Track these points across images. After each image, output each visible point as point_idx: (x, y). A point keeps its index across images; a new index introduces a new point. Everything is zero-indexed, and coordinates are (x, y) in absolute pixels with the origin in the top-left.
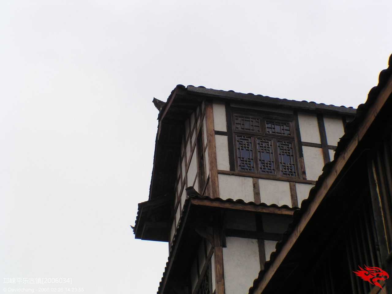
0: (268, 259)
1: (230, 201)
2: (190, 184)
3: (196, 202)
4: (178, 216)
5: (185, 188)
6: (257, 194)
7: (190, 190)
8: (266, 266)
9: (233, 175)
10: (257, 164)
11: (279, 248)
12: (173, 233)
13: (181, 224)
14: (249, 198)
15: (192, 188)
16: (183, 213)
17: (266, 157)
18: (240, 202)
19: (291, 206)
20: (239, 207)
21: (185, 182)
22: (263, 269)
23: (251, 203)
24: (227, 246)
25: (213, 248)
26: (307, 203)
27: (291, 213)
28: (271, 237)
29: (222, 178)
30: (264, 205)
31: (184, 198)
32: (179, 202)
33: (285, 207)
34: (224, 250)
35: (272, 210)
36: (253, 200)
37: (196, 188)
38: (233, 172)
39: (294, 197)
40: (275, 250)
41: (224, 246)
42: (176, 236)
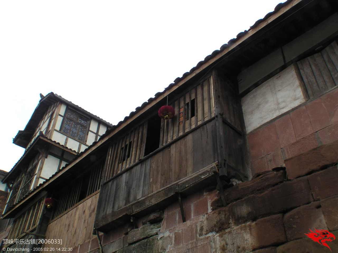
0: (61, 169)
1: (55, 142)
2: (42, 130)
3: (41, 138)
4: (33, 140)
5: (40, 131)
6: (66, 143)
7: (41, 133)
9: (60, 133)
10: (70, 132)
11: (67, 166)
12: (29, 146)
13: (32, 144)
14: (62, 143)
15: (42, 132)
16: (35, 140)
17: (74, 130)
18: (59, 143)
19: (77, 152)
20: (58, 145)
21: (40, 129)
22: (58, 171)
23: (62, 145)
24: (48, 158)
25: (42, 157)
26: (82, 153)
27: (76, 154)
28: (65, 160)
29: (55, 132)
30: (67, 148)
31: (38, 134)
32: (35, 135)
33: (75, 151)
34: (46, 159)
35: (69, 151)
36: (63, 145)
37: (44, 133)
38: (60, 132)
39: (79, 148)
40: (64, 166)
41: (46, 157)
42: (29, 148)
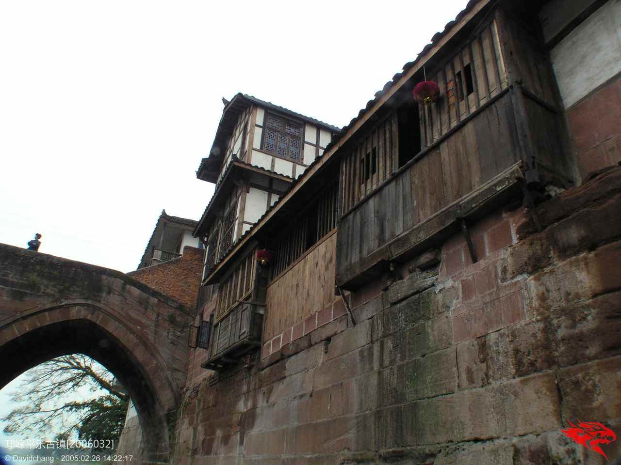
0: (272, 204)
1: (256, 167)
2: (234, 153)
3: (236, 164)
4: (224, 170)
5: (231, 154)
6: (273, 166)
7: (234, 156)
8: (270, 209)
9: (261, 152)
10: (276, 149)
11: (280, 199)
12: (220, 179)
13: (225, 175)
14: (268, 167)
15: (235, 155)
16: (228, 169)
17: (282, 145)
18: (262, 169)
19: (291, 177)
20: (262, 172)
21: (232, 151)
22: (268, 209)
23: (268, 171)
24: (250, 192)
25: (241, 192)
26: (301, 177)
27: (292, 181)
28: (277, 192)
29: (254, 152)
30: (275, 173)
31: (230, 160)
32: (226, 162)
33: (288, 177)
34: (248, 194)
35: (280, 177)
36: (270, 169)
37: (238, 156)
38: (261, 150)
39: (294, 172)
40: (278, 200)
41: (248, 192)
42: (221, 181)
